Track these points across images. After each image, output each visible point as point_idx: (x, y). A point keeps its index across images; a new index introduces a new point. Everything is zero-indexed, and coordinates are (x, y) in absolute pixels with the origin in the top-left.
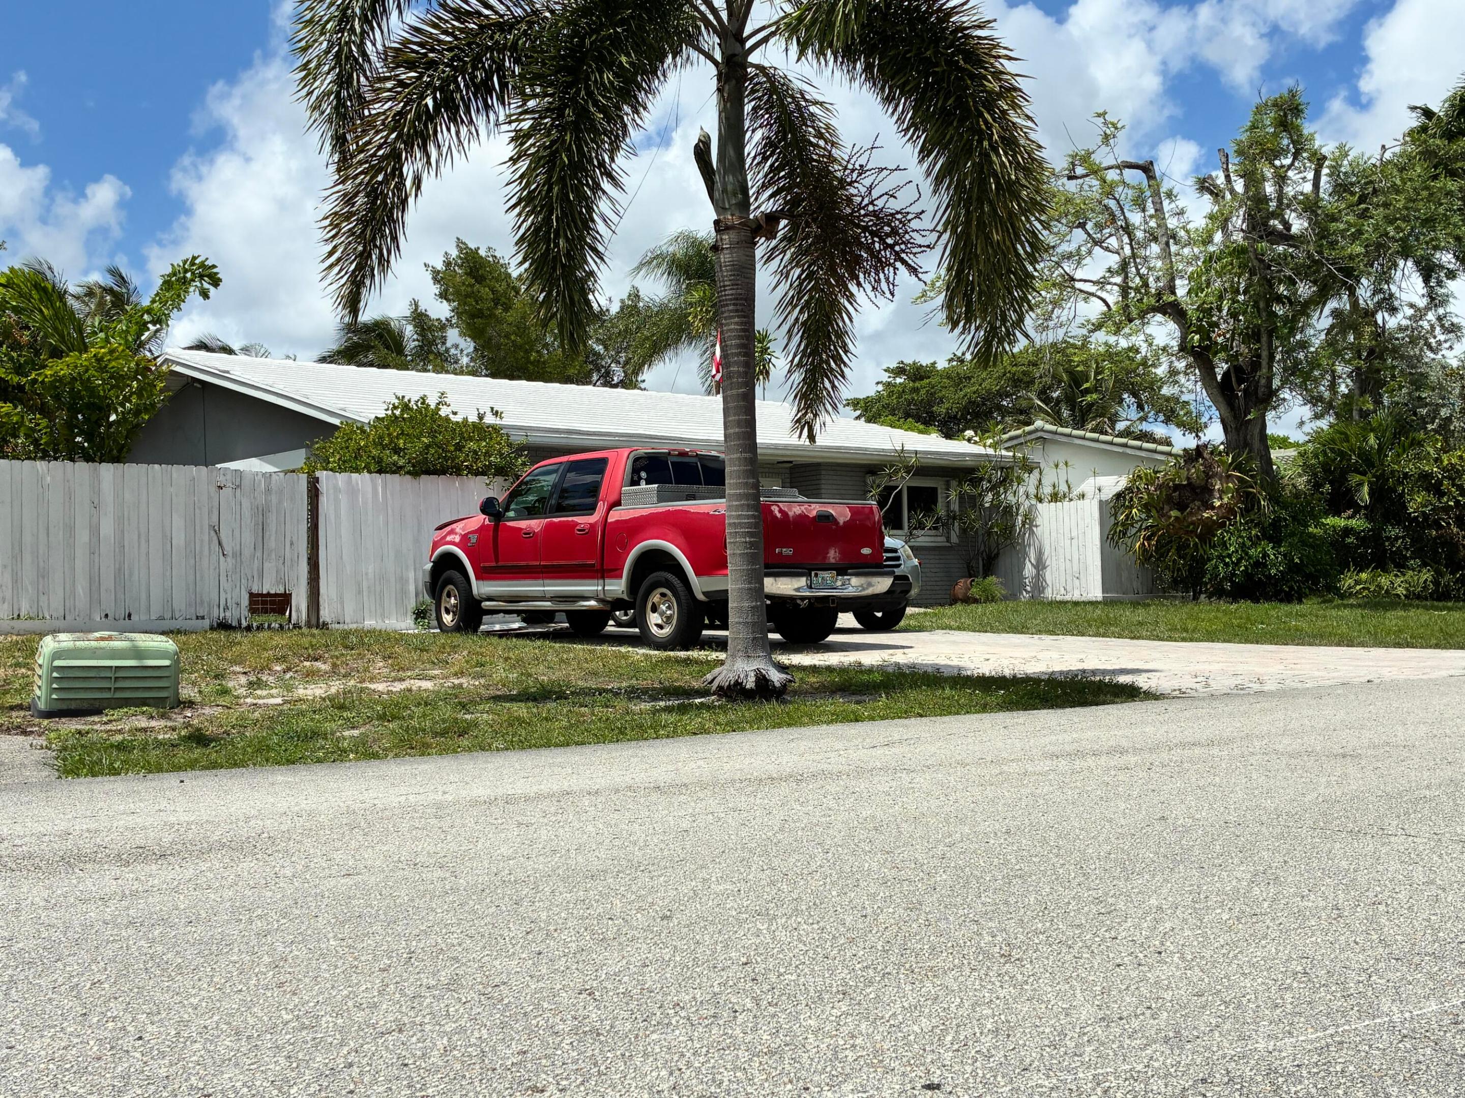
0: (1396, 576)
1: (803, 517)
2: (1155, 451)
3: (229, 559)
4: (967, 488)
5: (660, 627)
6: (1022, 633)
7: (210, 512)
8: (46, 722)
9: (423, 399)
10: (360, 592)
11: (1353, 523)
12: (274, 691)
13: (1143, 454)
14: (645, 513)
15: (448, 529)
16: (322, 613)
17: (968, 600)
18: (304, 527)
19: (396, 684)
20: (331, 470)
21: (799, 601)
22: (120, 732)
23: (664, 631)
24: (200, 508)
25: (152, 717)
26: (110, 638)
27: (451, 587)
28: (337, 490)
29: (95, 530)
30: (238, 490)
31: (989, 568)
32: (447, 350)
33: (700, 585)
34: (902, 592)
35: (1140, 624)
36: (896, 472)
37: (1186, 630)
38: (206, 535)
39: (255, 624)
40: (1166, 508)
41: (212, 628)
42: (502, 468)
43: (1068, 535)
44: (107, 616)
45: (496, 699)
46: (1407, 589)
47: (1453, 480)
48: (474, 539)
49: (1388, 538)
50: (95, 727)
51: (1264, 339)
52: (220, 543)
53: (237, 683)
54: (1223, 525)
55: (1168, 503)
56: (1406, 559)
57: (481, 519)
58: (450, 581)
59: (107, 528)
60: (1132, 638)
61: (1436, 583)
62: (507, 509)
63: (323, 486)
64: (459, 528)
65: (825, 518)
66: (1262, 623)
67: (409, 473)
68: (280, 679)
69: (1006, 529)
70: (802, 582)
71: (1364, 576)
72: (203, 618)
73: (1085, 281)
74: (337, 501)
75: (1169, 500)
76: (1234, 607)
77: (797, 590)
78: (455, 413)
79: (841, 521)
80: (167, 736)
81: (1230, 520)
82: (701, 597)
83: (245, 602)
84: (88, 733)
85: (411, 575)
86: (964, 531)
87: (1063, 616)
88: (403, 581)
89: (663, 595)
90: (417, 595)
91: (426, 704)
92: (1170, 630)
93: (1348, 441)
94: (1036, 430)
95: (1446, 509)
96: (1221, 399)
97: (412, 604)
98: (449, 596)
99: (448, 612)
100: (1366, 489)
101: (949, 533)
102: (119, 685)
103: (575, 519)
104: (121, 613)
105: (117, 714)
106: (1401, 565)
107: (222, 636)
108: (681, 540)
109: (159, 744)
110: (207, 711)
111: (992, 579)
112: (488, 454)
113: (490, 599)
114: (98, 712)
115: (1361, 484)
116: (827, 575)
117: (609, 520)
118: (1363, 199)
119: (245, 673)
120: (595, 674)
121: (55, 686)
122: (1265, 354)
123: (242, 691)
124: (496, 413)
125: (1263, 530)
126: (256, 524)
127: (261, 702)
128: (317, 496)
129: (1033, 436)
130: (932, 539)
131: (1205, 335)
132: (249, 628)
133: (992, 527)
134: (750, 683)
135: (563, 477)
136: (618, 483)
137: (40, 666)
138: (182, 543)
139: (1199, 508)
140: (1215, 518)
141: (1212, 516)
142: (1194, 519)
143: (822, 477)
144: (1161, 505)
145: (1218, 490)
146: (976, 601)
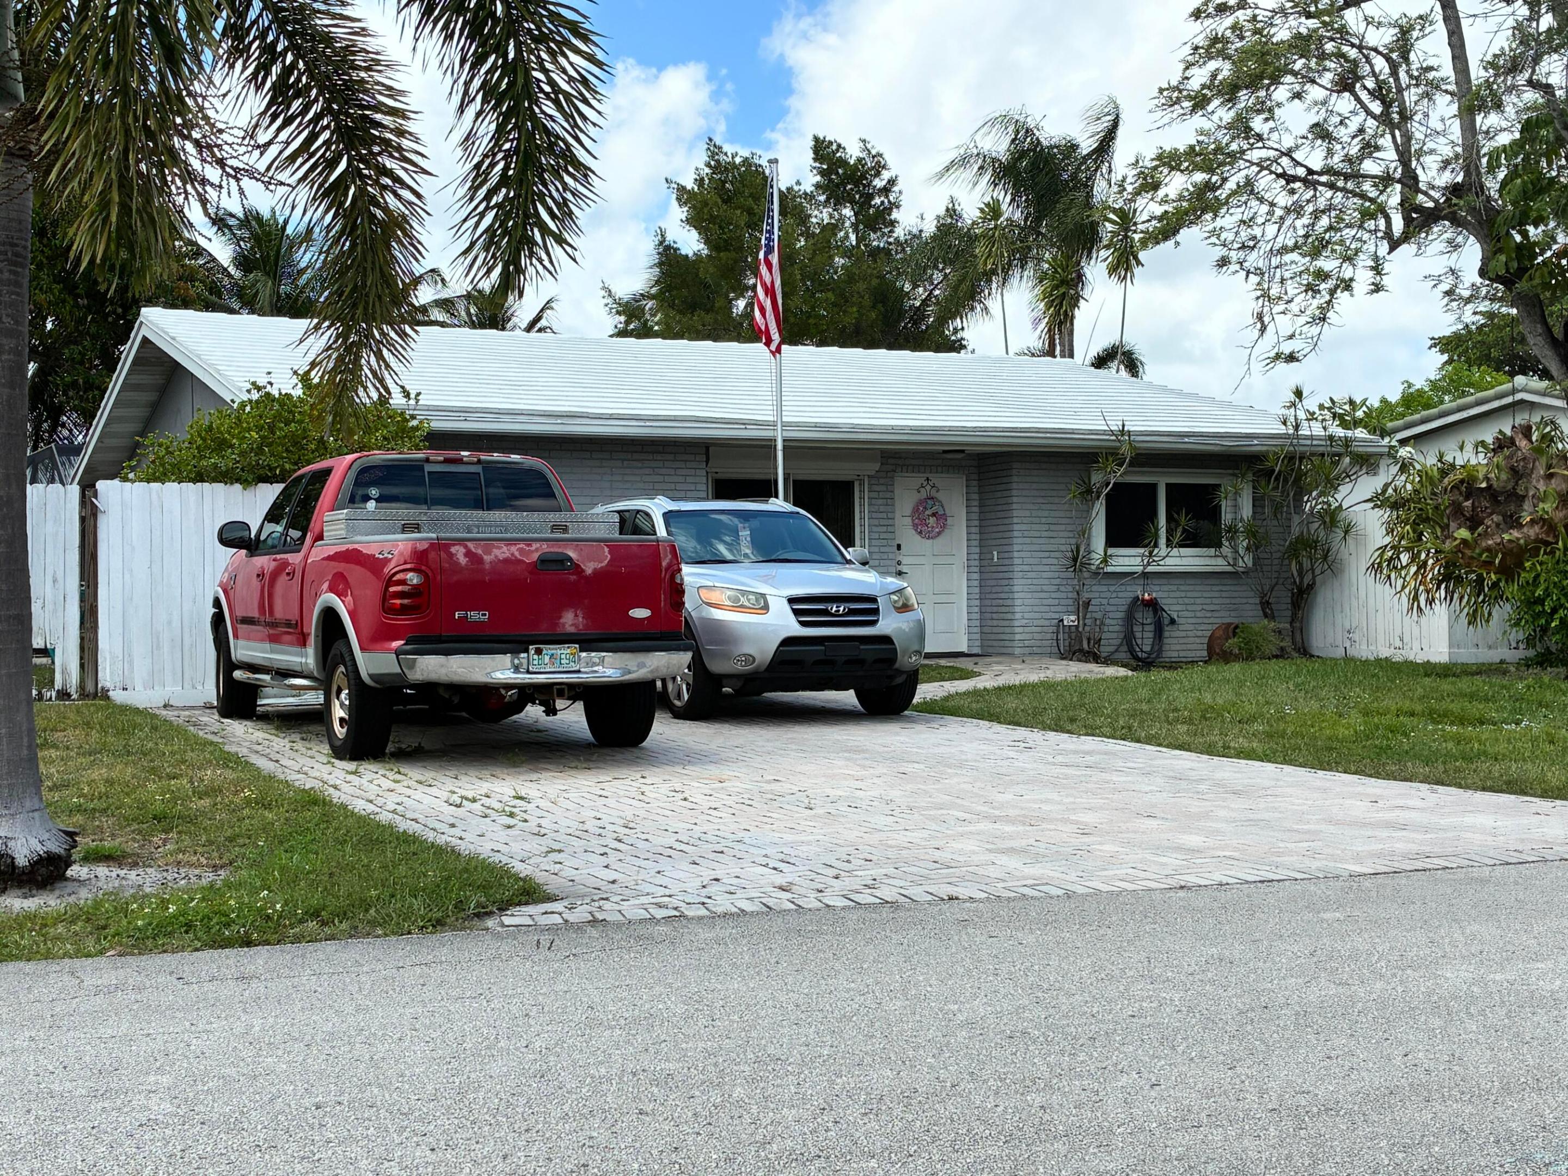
1: (510, 563)
5: (343, 722)
10: (158, 646)
14: (332, 551)
16: (100, 676)
17: (1226, 656)
18: (74, 558)
33: (365, 664)
36: (1111, 464)
48: (233, 579)
63: (105, 501)
65: (558, 563)
79: (590, 568)
82: (368, 682)
89: (344, 675)
103: (289, 556)
116: (561, 651)
117: (310, 560)
128: (95, 515)
139: (1498, 525)
140: (1522, 542)
141: (1518, 539)
142: (1490, 542)
143: (1014, 472)
144: (1446, 521)
145: (1533, 496)
146: (1237, 658)
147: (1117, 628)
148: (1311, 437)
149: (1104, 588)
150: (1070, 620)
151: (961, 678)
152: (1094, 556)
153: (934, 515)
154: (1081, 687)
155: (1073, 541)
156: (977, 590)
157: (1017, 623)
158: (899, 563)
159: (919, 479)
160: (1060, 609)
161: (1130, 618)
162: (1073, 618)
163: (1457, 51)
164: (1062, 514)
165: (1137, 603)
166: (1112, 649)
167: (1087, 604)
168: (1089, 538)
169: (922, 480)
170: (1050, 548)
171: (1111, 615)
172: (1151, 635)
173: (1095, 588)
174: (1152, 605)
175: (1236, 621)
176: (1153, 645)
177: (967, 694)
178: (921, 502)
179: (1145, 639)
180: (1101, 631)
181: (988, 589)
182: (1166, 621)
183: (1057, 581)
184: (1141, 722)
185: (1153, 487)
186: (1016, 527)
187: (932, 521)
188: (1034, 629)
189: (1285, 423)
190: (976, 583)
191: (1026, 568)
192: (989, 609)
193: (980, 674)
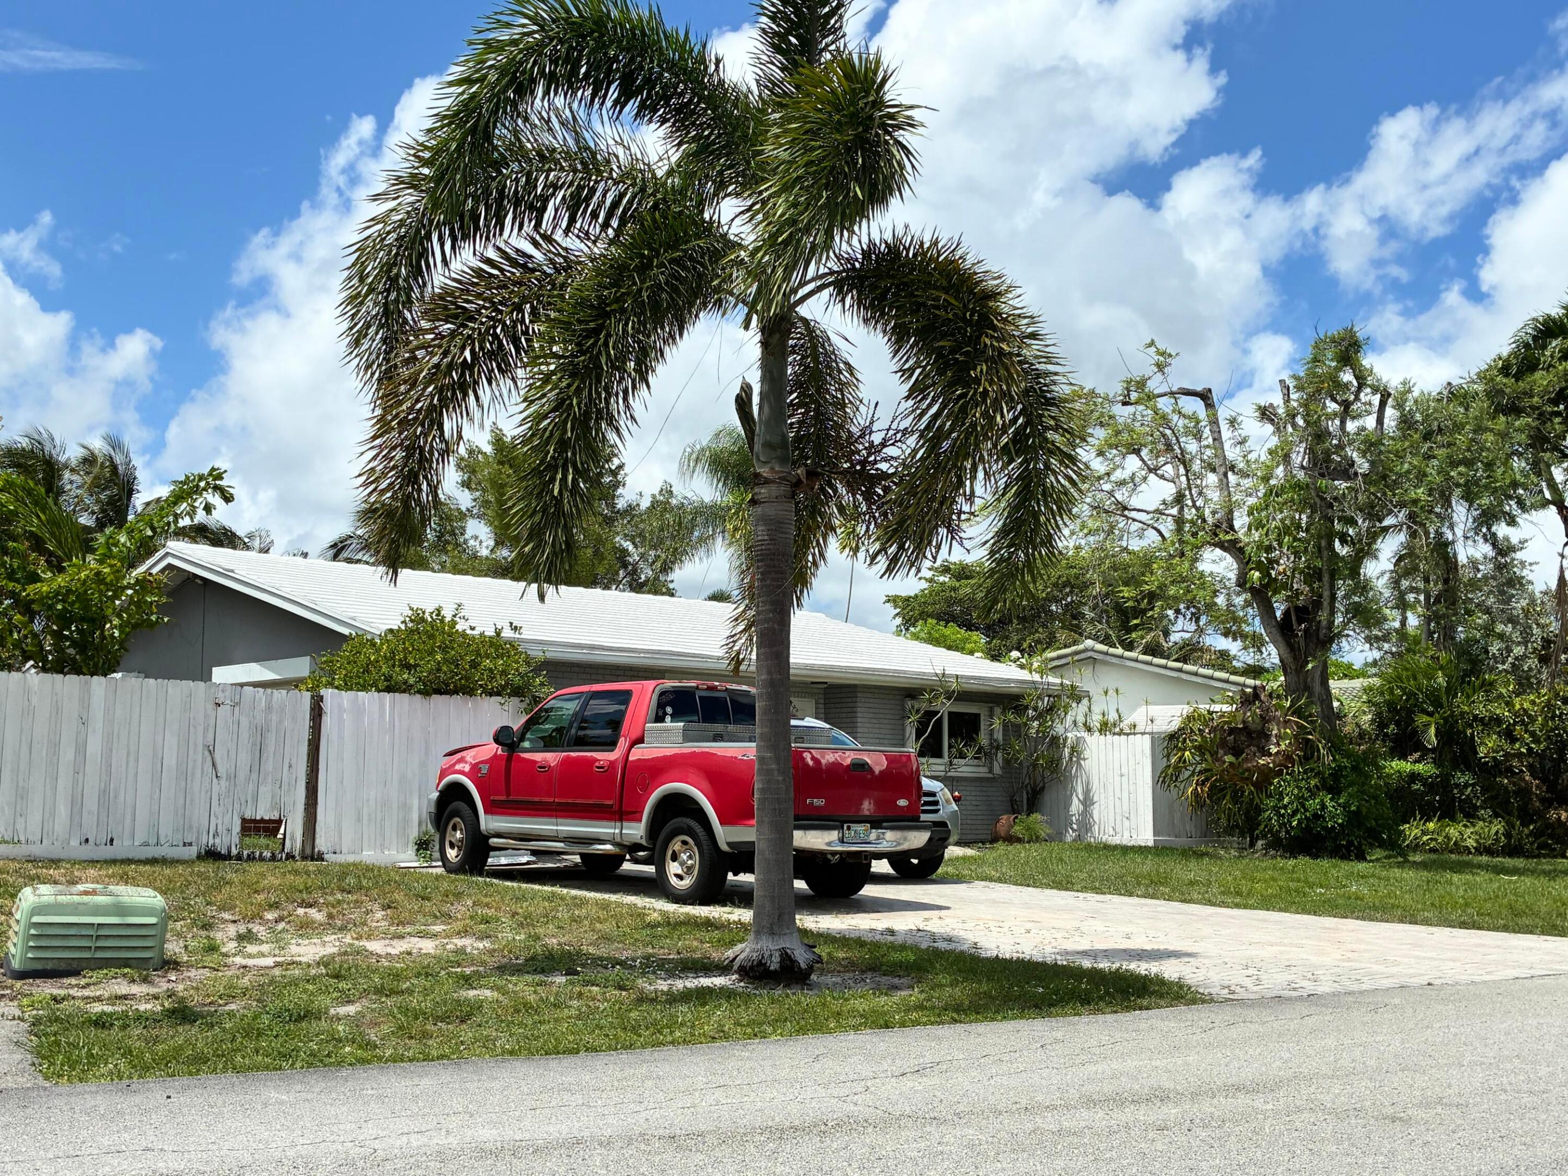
0: (1465, 826)
1: (836, 765)
2: (1212, 678)
3: (223, 782)
4: (1011, 716)
5: (680, 877)
6: (1067, 889)
7: (206, 730)
8: (18, 984)
9: (439, 610)
10: (359, 820)
11: (1420, 767)
12: (265, 948)
13: (1199, 680)
14: (669, 752)
15: (458, 756)
16: (317, 842)
17: (1011, 839)
18: (304, 749)
19: (395, 942)
20: (337, 688)
21: (829, 856)
22: (99, 999)
23: (683, 883)
24: (195, 727)
25: (133, 981)
26: (94, 893)
27: (458, 819)
28: (341, 709)
29: (81, 749)
30: (237, 709)
31: (1033, 805)
32: (466, 542)
33: (724, 835)
34: (940, 839)
35: (1192, 883)
36: (936, 697)
37: (1239, 894)
38: (199, 755)
39: (245, 853)
40: (1221, 752)
41: (199, 857)
42: (519, 687)
43: (1117, 772)
44: (87, 840)
45: (502, 969)
46: (1477, 841)
47: (1526, 726)
48: (485, 769)
49: (1457, 786)
50: (71, 992)
51: (1326, 578)
52: (214, 765)
53: (226, 936)
54: (1280, 773)
55: (1223, 748)
56: (1476, 808)
57: (493, 749)
58: (456, 813)
59: (94, 746)
60: (1182, 901)
61: (1508, 835)
62: (522, 739)
63: (327, 705)
64: (469, 756)
65: (861, 766)
66: (1321, 887)
67: (419, 692)
68: (272, 930)
69: (1052, 762)
70: (834, 835)
71: (1431, 825)
72: (190, 844)
73: (1139, 510)
74: (340, 720)
75: (1223, 744)
76: (1292, 862)
77: (829, 844)
78: (473, 628)
79: (877, 770)
80: (149, 1006)
81: (1287, 768)
82: (724, 847)
83: (237, 828)
84: (63, 999)
85: (416, 803)
86: (1007, 762)
87: (1112, 867)
88: (405, 807)
89: (685, 843)
90: (420, 824)
91: (427, 975)
92: (1223, 893)
93: (1415, 679)
94: (1086, 650)
95: (1520, 755)
96: (1280, 639)
97: (414, 834)
98: (454, 829)
99: (452, 847)
100: (1432, 731)
101: (991, 763)
102: (99, 944)
103: (595, 755)
104: (103, 838)
105: (96, 975)
106: (1471, 815)
107: (208, 868)
108: (705, 784)
109: (140, 1018)
110: (193, 973)
111: (1036, 816)
112: (504, 673)
113: (499, 835)
114: (76, 973)
115: (1427, 725)
116: (860, 828)
117: (631, 758)
118: (1427, 436)
119: (235, 922)
120: (607, 938)
121: (31, 944)
122: (1326, 594)
123: (231, 946)
124: (516, 629)
125: (1323, 780)
126: (254, 744)
127: (250, 962)
128: (320, 715)
129: (1083, 656)
130: (974, 769)
131: (1265, 569)
132: (239, 857)
133: (1037, 759)
134: (774, 966)
135: (585, 705)
136: (642, 720)
137: (18, 921)
138: (174, 763)
139: (1254, 754)
140: (1271, 765)
141: (1268, 764)
142: (1249, 765)
143: (858, 700)
144: (1215, 749)
145: (1276, 735)
146: (1020, 841)
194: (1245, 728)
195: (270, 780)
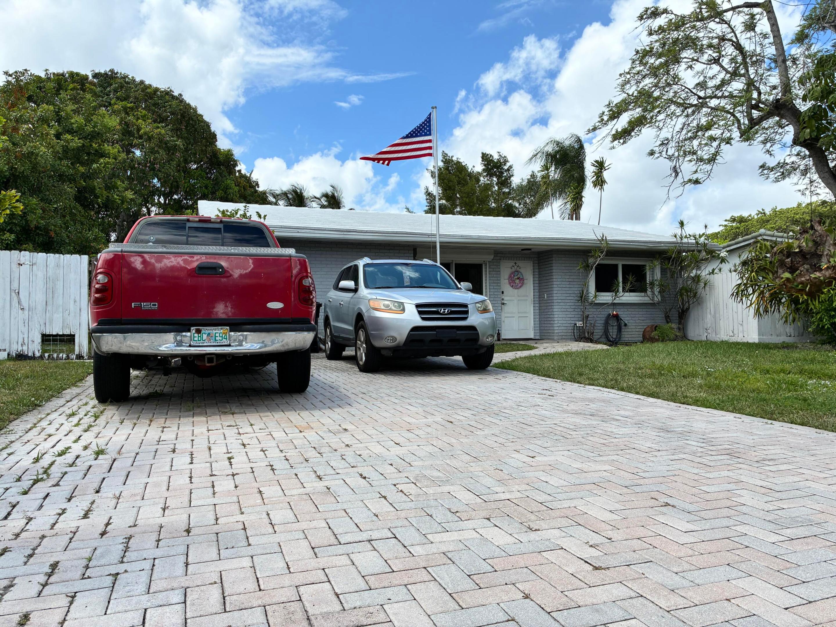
1: (177, 269)
3: (27, 312)
7: (12, 281)
17: (652, 340)
30: (34, 267)
38: (8, 296)
39: (46, 355)
41: (11, 358)
52: (19, 301)
65: (209, 270)
72: (4, 350)
107: (18, 365)
116: (217, 331)
126: (47, 289)
132: (41, 358)
139: (807, 270)
140: (822, 278)
141: (820, 277)
142: (803, 279)
143: (554, 258)
144: (776, 269)
145: (827, 255)
146: (657, 340)
147: (601, 328)
148: (688, 243)
149: (595, 310)
150: (579, 324)
151: (527, 350)
152: (590, 295)
153: (518, 278)
154: (585, 355)
155: (580, 289)
156: (538, 311)
157: (555, 325)
158: (503, 299)
159: (511, 263)
160: (575, 319)
161: (606, 324)
162: (581, 323)
163: (776, 34)
164: (575, 277)
165: (609, 317)
166: (599, 337)
167: (587, 317)
168: (588, 288)
169: (513, 264)
170: (570, 292)
171: (598, 322)
172: (616, 331)
173: (590, 310)
174: (617, 317)
175: (656, 324)
176: (617, 335)
177: (525, 358)
178: (512, 273)
179: (613, 332)
180: (594, 329)
181: (543, 311)
182: (623, 324)
183: (574, 307)
184: (623, 377)
185: (616, 266)
186: (555, 283)
187: (517, 281)
188: (563, 328)
189: (675, 236)
190: (537, 308)
191: (560, 301)
192: (543, 319)
193: (537, 348)
194: (801, 251)
195: (61, 310)
